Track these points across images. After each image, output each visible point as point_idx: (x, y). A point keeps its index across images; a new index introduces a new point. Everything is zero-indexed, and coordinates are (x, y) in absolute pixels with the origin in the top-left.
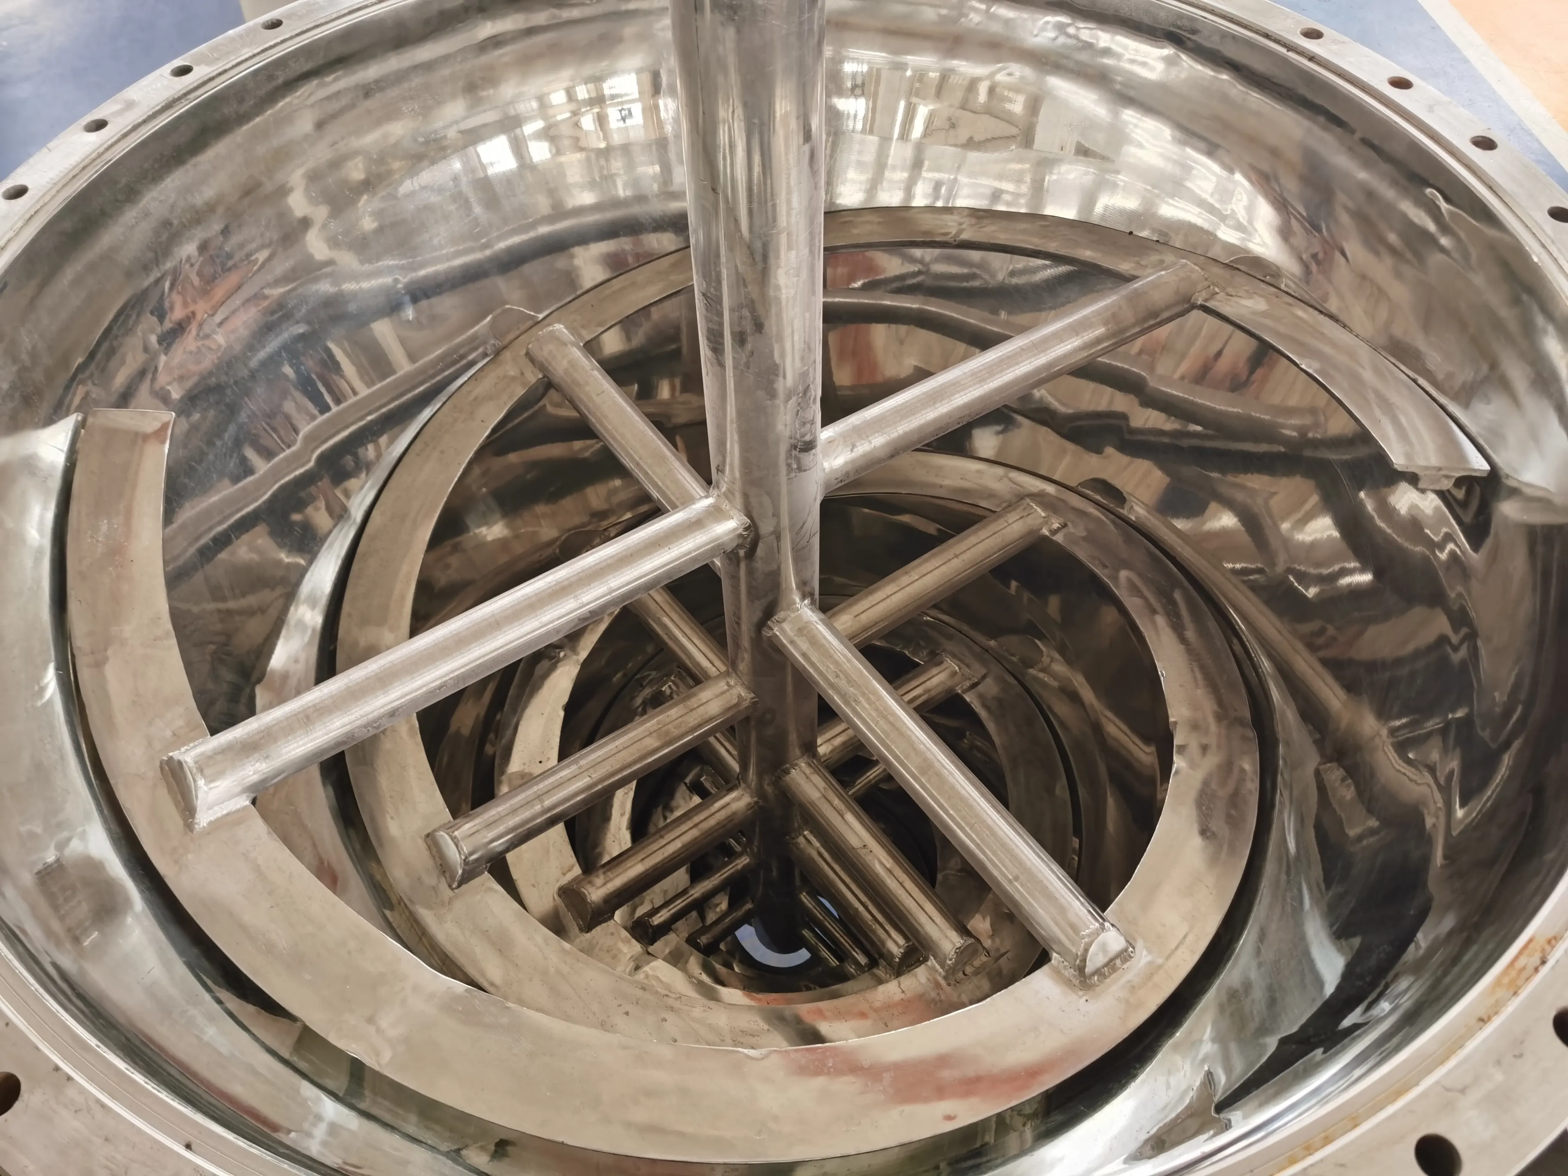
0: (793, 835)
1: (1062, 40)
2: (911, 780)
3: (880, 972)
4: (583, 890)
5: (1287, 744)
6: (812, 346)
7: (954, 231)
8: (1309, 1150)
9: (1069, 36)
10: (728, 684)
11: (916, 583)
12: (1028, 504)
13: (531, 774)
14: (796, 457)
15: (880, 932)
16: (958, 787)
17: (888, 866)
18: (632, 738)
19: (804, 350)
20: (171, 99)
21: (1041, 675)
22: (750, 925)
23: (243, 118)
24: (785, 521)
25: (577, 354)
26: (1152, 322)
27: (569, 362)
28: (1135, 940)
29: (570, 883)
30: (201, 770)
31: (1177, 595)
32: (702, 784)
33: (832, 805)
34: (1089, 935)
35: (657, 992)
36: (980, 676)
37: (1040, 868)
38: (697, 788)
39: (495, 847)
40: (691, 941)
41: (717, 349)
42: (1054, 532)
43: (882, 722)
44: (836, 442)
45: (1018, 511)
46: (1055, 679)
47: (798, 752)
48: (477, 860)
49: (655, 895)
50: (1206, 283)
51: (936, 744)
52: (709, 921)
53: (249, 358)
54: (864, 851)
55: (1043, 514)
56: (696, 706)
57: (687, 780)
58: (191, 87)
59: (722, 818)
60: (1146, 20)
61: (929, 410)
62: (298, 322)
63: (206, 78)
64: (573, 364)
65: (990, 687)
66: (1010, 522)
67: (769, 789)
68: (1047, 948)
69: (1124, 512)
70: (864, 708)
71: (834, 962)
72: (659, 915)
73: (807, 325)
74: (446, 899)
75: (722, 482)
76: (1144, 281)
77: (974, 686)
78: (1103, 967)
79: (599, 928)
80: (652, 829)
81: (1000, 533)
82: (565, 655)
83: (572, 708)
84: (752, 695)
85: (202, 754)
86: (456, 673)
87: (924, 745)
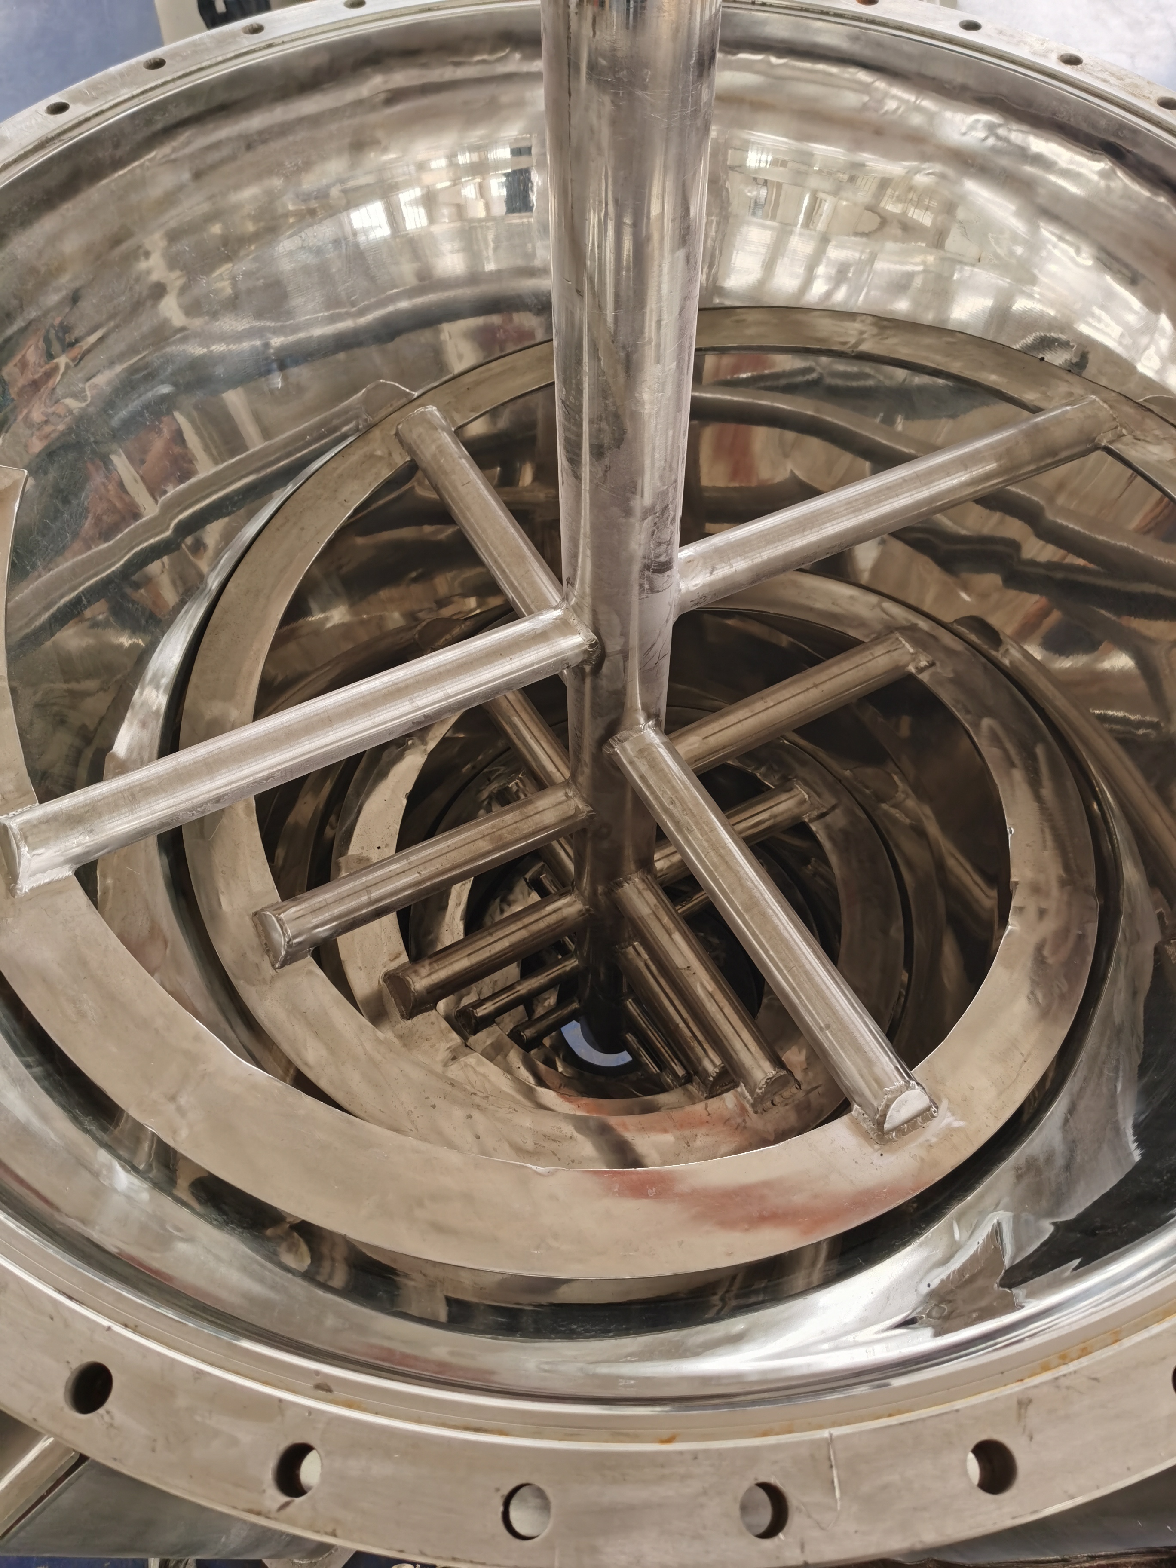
0: (623, 944)
1: (991, 141)
2: (735, 915)
3: (692, 1088)
4: (408, 978)
5: (1131, 917)
6: (674, 466)
7: (853, 341)
8: (1065, 1359)
9: (999, 138)
10: (566, 794)
11: (770, 710)
12: (897, 639)
13: (368, 859)
14: (648, 577)
15: (699, 1050)
16: (781, 927)
17: (710, 989)
18: (465, 839)
19: (664, 469)
20: (44, 139)
21: (893, 811)
22: (578, 1021)
23: (118, 164)
24: (634, 640)
25: (447, 439)
26: (1049, 461)
27: (438, 447)
28: (940, 1100)
29: (396, 969)
30: (25, 838)
31: (1040, 750)
32: (541, 880)
33: (661, 922)
34: (892, 1092)
35: (465, 1090)
36: (829, 807)
37: (853, 1018)
38: (536, 885)
39: (320, 932)
40: (515, 1036)
41: (574, 460)
42: (921, 670)
43: (712, 854)
44: (696, 562)
45: (885, 644)
46: (907, 816)
47: (633, 867)
48: (300, 943)
49: (486, 985)
50: (1114, 424)
51: (764, 882)
52: (537, 1015)
53: (111, 417)
54: (687, 972)
55: (911, 650)
56: (532, 813)
57: (528, 876)
58: (66, 127)
59: (552, 921)
60: (1084, 127)
61: (797, 536)
62: (163, 382)
63: (81, 118)
64: (441, 450)
65: (838, 819)
66: (876, 655)
67: (602, 900)
68: (850, 1099)
69: (997, 654)
70: (695, 838)
71: (654, 1069)
72: (484, 1007)
73: (670, 443)
74: (268, 978)
75: (571, 594)
76: (1047, 416)
77: (822, 815)
78: (903, 1124)
79: (420, 1017)
80: (488, 921)
81: (863, 666)
82: (413, 744)
83: (415, 798)
84: (590, 809)
85: (28, 822)
86: (284, 766)
87: (753, 882)
